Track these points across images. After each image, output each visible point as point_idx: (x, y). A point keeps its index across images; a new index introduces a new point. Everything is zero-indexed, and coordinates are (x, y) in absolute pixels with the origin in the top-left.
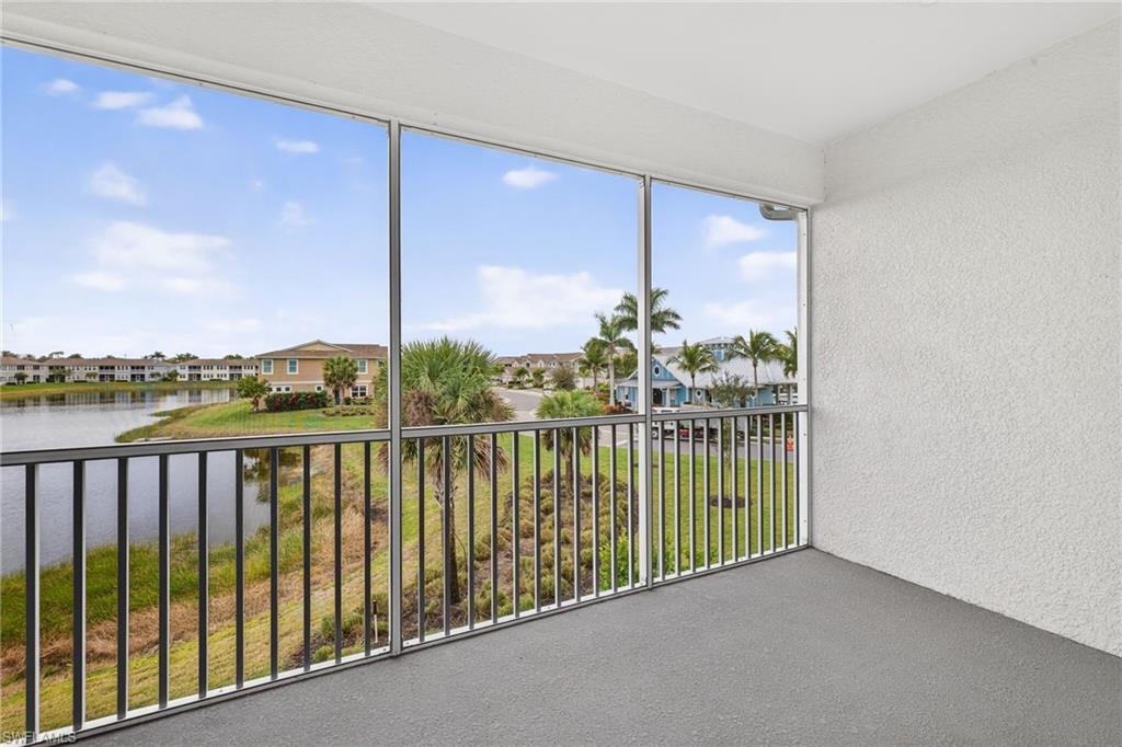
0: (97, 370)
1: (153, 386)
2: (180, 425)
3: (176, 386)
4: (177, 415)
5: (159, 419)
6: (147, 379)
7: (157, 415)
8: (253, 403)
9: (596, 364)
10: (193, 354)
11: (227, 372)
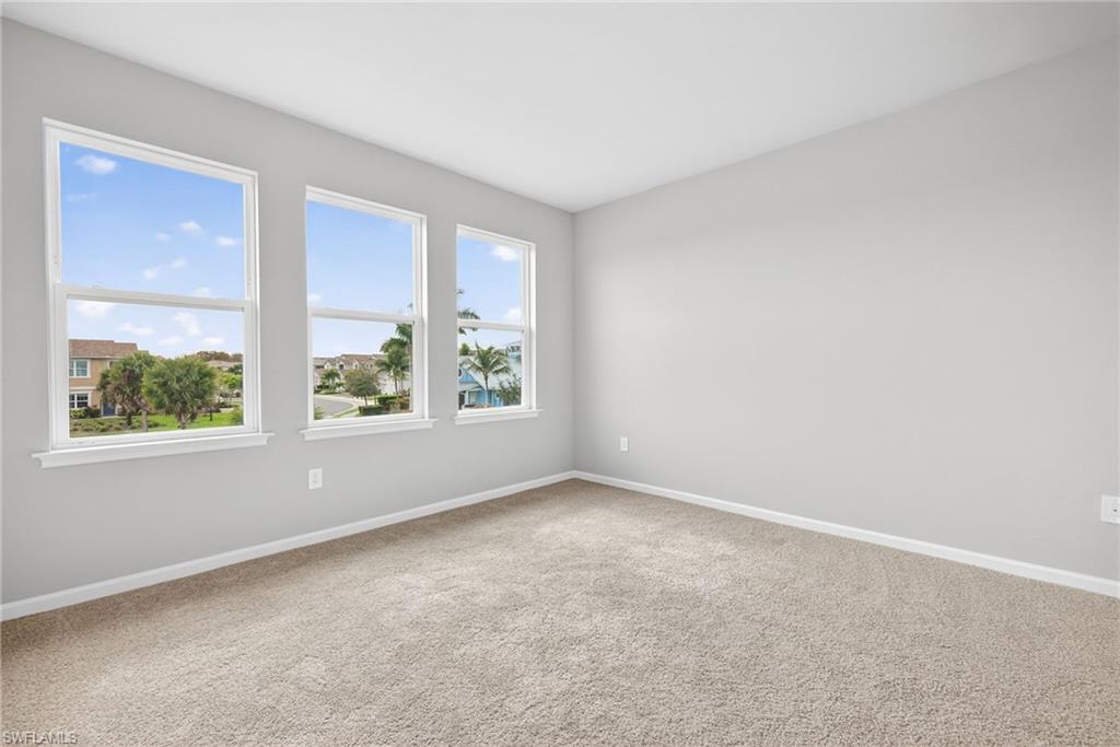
9: (397, 366)
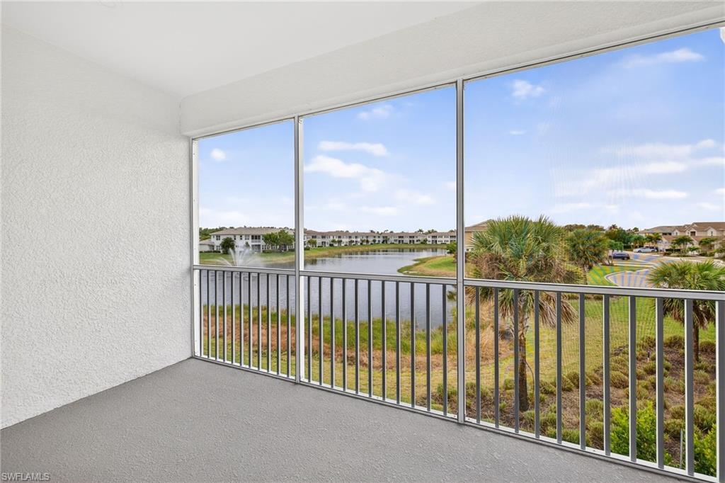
0: (398, 238)
1: (417, 247)
2: (422, 266)
3: (426, 247)
4: (422, 261)
5: (415, 262)
6: (415, 242)
7: (416, 260)
8: (454, 257)
10: (435, 229)
11: (449, 239)
